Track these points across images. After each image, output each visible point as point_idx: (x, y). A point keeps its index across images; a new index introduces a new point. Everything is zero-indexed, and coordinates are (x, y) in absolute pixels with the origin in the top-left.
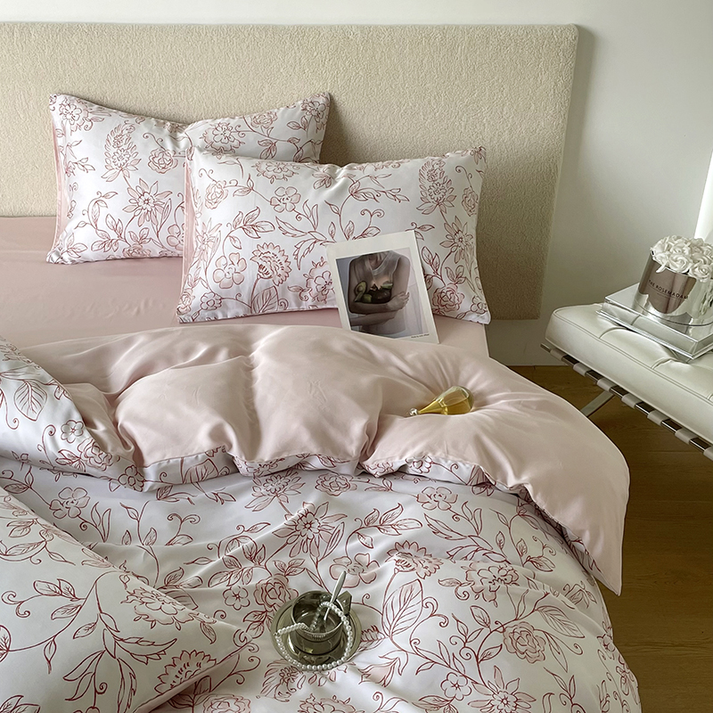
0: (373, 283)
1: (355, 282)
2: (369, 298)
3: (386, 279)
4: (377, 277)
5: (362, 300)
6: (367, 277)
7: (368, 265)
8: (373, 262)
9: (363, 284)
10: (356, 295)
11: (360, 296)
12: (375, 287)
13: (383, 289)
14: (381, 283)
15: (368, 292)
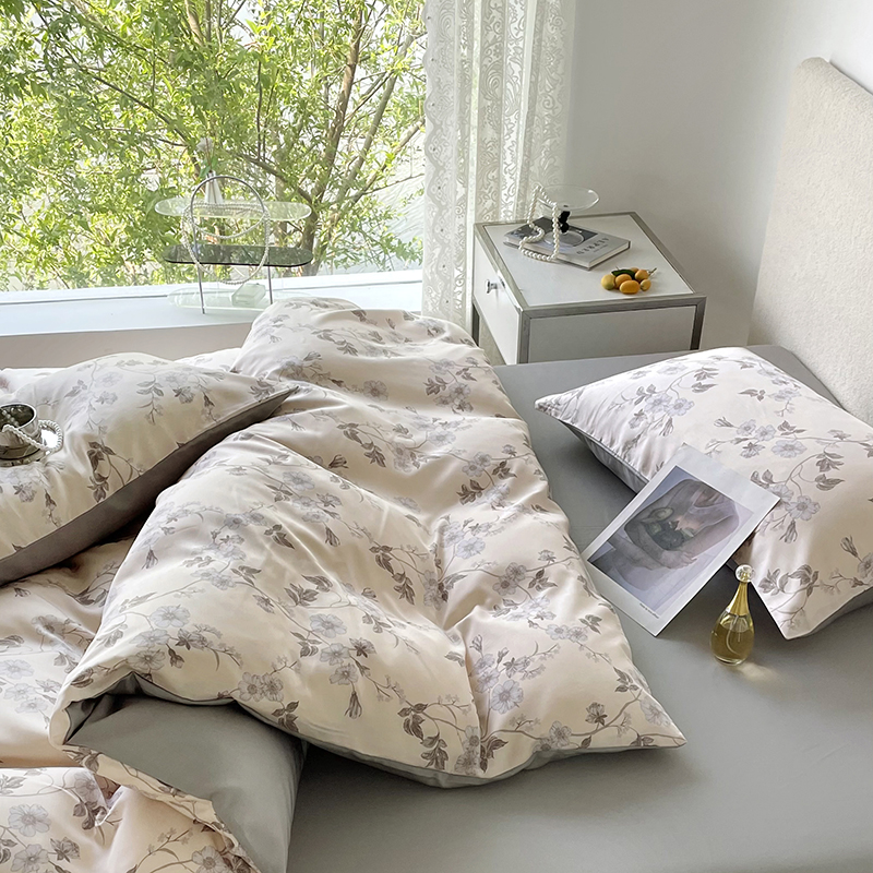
0: (679, 519)
1: (665, 503)
2: (657, 529)
3: (693, 525)
4: (689, 517)
5: (647, 527)
6: (679, 509)
7: (695, 498)
8: (704, 498)
9: (669, 512)
10: (649, 517)
11: (650, 520)
12: (675, 524)
13: (680, 533)
14: (685, 525)
15: (663, 524)
